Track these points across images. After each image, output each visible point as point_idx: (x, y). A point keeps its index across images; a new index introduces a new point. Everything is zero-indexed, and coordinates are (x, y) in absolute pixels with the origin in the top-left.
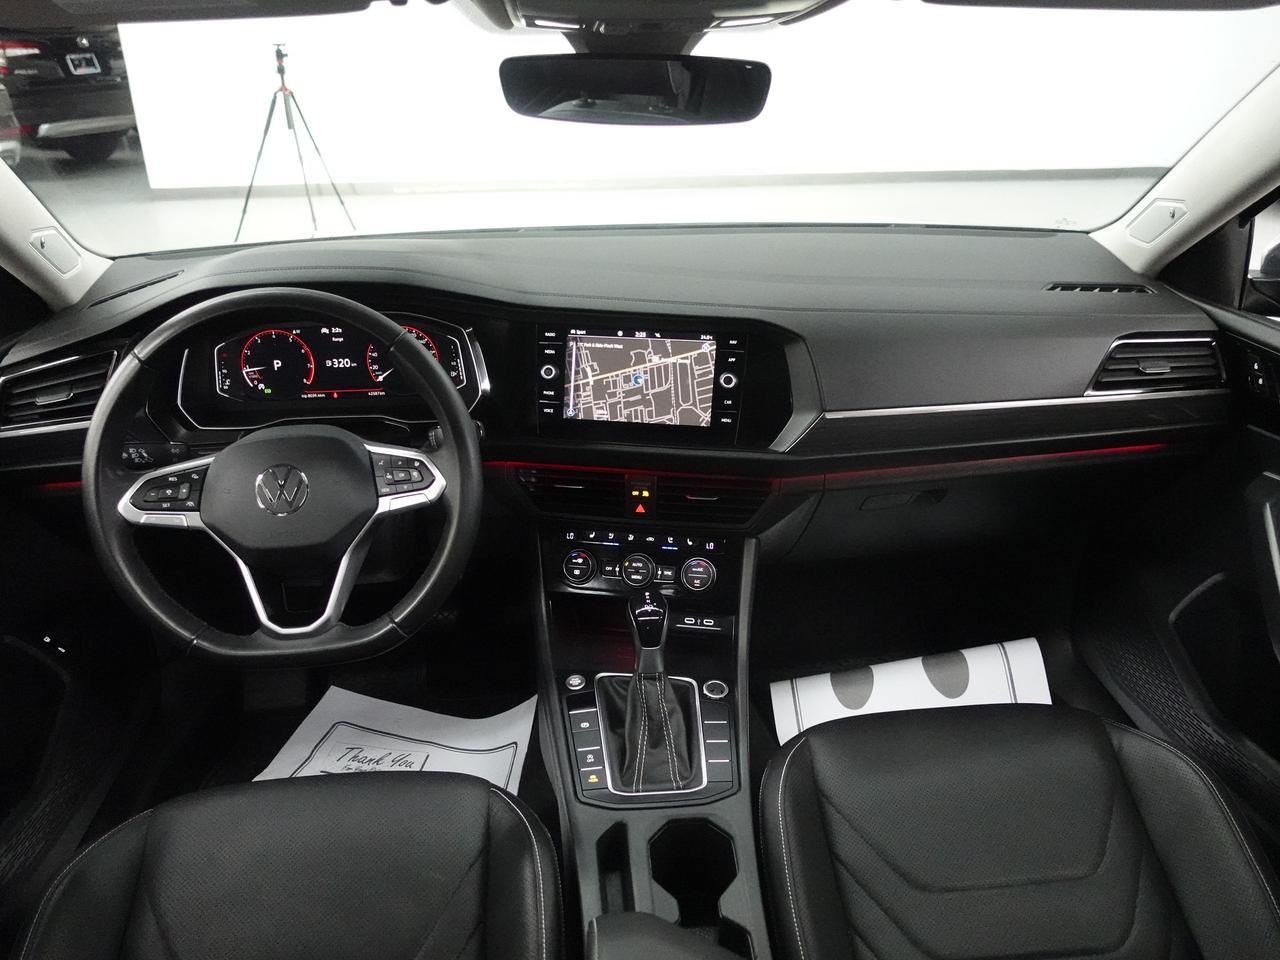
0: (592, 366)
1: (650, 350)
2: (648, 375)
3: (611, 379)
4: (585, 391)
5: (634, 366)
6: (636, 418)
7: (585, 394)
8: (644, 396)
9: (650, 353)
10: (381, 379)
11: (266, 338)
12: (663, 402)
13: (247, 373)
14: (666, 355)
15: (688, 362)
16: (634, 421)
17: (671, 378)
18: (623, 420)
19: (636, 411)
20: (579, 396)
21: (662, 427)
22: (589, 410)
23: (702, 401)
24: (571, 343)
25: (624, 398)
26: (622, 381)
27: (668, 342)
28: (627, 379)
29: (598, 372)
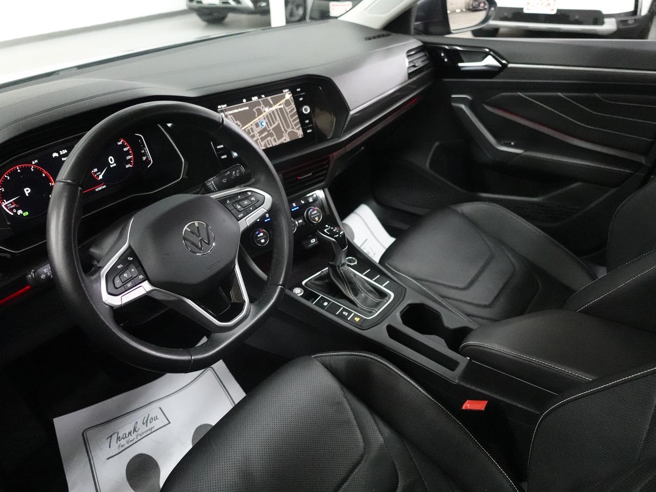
1: (262, 105)
2: (266, 119)
5: (258, 116)
6: (269, 144)
8: (268, 131)
9: (263, 107)
10: (101, 177)
11: (14, 174)
12: (278, 131)
13: (6, 206)
14: (271, 106)
15: (282, 106)
16: (269, 147)
17: (278, 118)
19: (268, 141)
21: (282, 145)
23: (296, 125)
25: (259, 136)
26: (255, 127)
27: (269, 98)
28: (257, 125)
29: (241, 126)
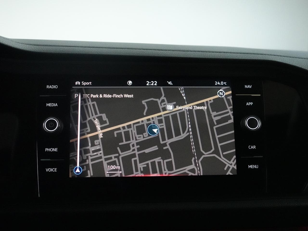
0: (100, 118)
1: (163, 98)
2: (164, 124)
3: (122, 131)
4: (93, 145)
5: (147, 115)
6: (155, 171)
7: (93, 149)
8: (161, 146)
9: (163, 101)
12: (183, 152)
14: (181, 102)
15: (204, 108)
16: (152, 175)
17: (189, 126)
18: (140, 174)
19: (153, 164)
20: (87, 151)
21: (184, 178)
22: (99, 167)
23: (224, 148)
24: (76, 95)
25: (139, 150)
26: (135, 131)
27: (181, 89)
28: (140, 130)
29: (108, 124)
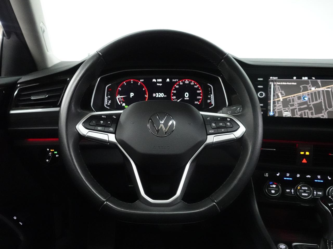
0: (281, 93)
2: (310, 96)
3: (291, 98)
4: (278, 103)
5: (303, 91)
6: (305, 115)
7: (278, 105)
8: (308, 105)
9: (310, 86)
11: (129, 83)
12: (318, 108)
13: (118, 98)
14: (319, 87)
15: (330, 89)
16: (304, 117)
17: (322, 97)
18: (298, 116)
19: (305, 112)
20: (275, 106)
21: (318, 119)
22: (280, 112)
24: (270, 83)
25: (298, 106)
26: (297, 99)
27: (319, 81)
28: (299, 98)
29: (284, 95)
